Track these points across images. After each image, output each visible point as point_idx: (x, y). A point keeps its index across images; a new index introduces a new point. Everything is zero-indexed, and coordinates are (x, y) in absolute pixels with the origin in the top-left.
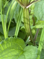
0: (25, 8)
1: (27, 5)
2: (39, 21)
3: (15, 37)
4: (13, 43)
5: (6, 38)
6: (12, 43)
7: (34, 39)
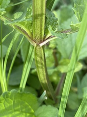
0: (38, 45)
1: (41, 42)
2: (65, 59)
3: (21, 90)
4: (16, 100)
5: (5, 91)
6: (14, 102)
7: (55, 92)
